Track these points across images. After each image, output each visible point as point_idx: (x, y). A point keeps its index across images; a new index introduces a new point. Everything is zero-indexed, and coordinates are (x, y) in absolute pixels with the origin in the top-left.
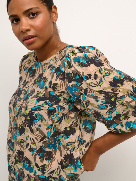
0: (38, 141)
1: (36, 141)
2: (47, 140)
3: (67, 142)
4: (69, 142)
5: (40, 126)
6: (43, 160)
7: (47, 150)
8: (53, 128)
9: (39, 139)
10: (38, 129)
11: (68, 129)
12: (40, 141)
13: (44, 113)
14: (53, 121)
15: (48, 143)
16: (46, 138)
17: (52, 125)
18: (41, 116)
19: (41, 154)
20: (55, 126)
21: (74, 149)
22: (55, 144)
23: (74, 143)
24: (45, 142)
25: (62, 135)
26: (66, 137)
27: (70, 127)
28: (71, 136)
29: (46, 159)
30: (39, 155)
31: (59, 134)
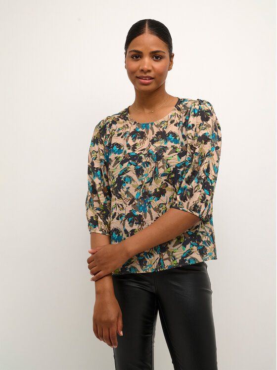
0: (126, 204)
1: (124, 206)
2: (136, 202)
3: (158, 204)
4: (160, 204)
5: (128, 188)
6: (133, 224)
7: (137, 213)
8: (142, 189)
9: (128, 203)
10: (127, 193)
11: (158, 190)
12: (129, 205)
13: (132, 174)
14: (142, 182)
15: (138, 205)
16: (135, 201)
17: (141, 186)
18: (130, 177)
19: (130, 219)
20: (145, 186)
21: (166, 211)
22: (145, 206)
23: (166, 204)
24: (135, 204)
25: (153, 197)
26: (156, 198)
27: (160, 189)
28: (162, 197)
29: (136, 223)
30: (128, 220)
31: (150, 196)
